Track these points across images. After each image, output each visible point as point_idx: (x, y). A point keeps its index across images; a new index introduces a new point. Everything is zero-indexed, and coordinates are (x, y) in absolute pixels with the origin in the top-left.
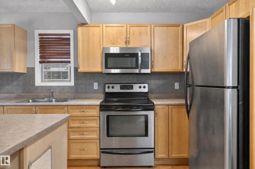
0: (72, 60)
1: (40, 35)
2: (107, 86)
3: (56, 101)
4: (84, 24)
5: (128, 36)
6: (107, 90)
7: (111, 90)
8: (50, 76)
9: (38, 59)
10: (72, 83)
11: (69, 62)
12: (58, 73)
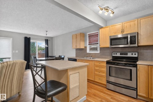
0: (99, 43)
1: (88, 35)
2: (113, 53)
3: (93, 59)
4: (102, 28)
5: (123, 28)
6: (113, 55)
7: (115, 55)
8: (91, 49)
9: (88, 43)
10: (99, 52)
11: (98, 44)
12: (94, 48)
